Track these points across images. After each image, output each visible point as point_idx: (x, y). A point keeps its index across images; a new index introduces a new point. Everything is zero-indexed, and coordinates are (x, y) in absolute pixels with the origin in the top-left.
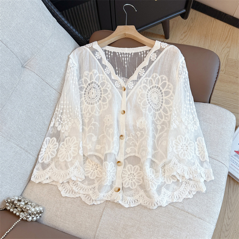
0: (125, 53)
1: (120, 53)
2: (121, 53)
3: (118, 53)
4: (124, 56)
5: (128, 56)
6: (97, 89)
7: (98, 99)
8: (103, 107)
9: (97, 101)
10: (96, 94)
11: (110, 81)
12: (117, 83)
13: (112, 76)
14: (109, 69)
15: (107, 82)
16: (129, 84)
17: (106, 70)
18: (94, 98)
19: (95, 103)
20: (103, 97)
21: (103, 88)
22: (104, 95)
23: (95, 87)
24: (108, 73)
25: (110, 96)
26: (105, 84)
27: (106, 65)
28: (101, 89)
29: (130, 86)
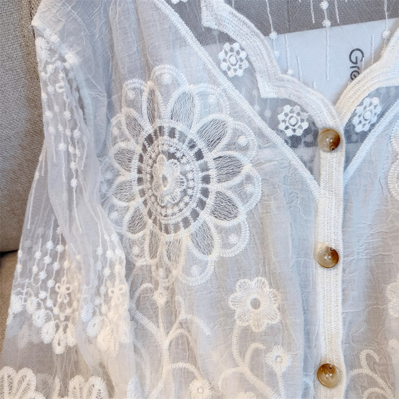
6: (184, 160)
7: (193, 205)
8: (219, 241)
9: (190, 218)
10: (183, 182)
11: (252, 115)
12: (292, 117)
13: (260, 84)
14: (243, 49)
15: (237, 122)
16: (362, 108)
17: (225, 60)
18: (176, 201)
19: (181, 224)
20: (218, 193)
21: (217, 152)
22: (220, 184)
23: (172, 150)
24: (240, 73)
25: (255, 190)
26: (223, 133)
27: (226, 31)
28: (205, 159)
29: (362, 118)
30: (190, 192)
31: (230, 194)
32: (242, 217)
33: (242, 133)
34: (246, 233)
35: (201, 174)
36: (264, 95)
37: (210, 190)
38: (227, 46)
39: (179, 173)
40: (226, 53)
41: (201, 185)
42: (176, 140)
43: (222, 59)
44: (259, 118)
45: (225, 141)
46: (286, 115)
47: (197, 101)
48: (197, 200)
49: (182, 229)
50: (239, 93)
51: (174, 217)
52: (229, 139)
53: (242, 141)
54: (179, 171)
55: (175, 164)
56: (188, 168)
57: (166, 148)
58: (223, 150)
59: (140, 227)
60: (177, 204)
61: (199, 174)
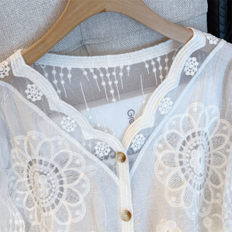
0: (106, 68)
1: (92, 71)
2: (95, 69)
3: (87, 70)
4: (105, 76)
5: (118, 75)
6: (48, 175)
7: (56, 197)
8: (71, 214)
9: (55, 204)
10: (49, 186)
11: (81, 149)
12: (102, 147)
13: (84, 134)
14: (72, 119)
15: (74, 153)
16: (135, 140)
17: (64, 125)
18: (47, 196)
19: (50, 208)
20: (68, 189)
21: (66, 168)
22: (69, 185)
23: (41, 171)
24: (73, 130)
25: (87, 186)
26: (67, 159)
27: (62, 112)
28: (60, 172)
29: (136, 144)
30: (53, 190)
31: (74, 189)
32: (82, 201)
33: (77, 158)
34: (84, 209)
35: (58, 181)
36: (86, 139)
37: (64, 188)
38: (64, 118)
39: (46, 182)
40: (64, 121)
41: (59, 186)
42: (43, 166)
43: (62, 124)
44: (85, 150)
45: (69, 163)
46: (99, 146)
47: (52, 146)
48: (57, 194)
49: (51, 210)
50: (73, 139)
51: (46, 204)
52: (71, 162)
53: (78, 162)
54: (46, 180)
55: (44, 177)
56: (51, 178)
57: (38, 170)
58: (68, 167)
59: (32, 205)
60: (47, 197)
61: (57, 181)
